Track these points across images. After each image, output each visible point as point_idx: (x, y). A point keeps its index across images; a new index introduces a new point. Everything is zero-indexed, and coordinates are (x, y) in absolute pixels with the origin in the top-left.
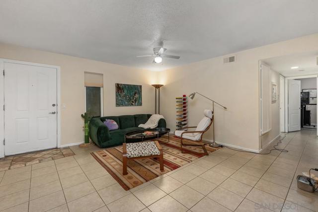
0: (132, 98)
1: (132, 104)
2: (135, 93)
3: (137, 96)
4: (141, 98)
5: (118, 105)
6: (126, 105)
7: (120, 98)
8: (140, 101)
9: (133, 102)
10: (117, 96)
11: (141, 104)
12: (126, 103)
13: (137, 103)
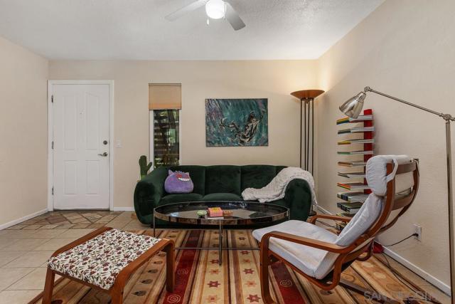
0: (241, 128)
1: (242, 142)
2: (251, 117)
3: (255, 123)
4: (267, 127)
5: (210, 143)
6: (227, 145)
7: (214, 130)
8: (263, 135)
9: (244, 137)
10: (208, 124)
11: (265, 142)
12: (229, 139)
13: (254, 140)
